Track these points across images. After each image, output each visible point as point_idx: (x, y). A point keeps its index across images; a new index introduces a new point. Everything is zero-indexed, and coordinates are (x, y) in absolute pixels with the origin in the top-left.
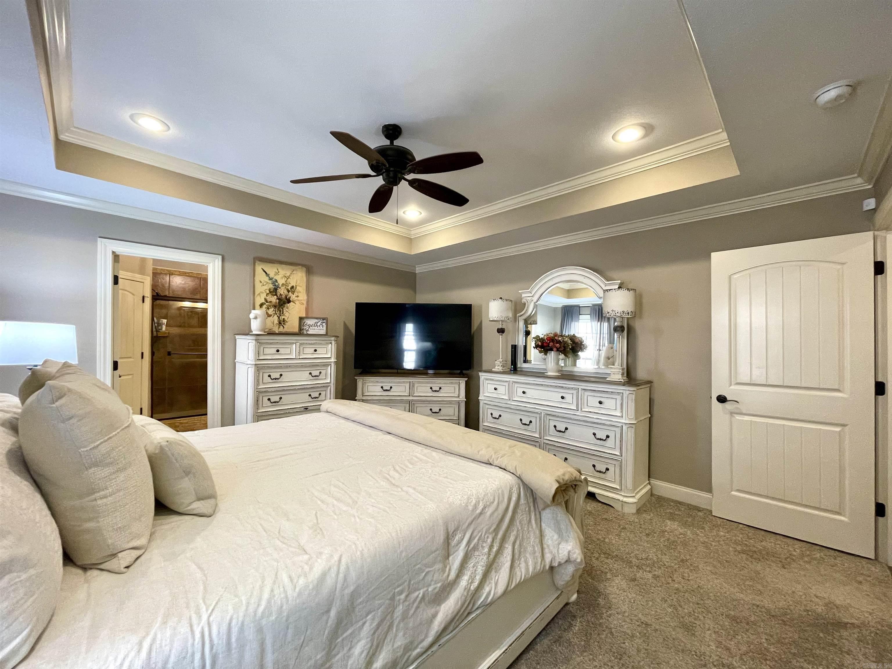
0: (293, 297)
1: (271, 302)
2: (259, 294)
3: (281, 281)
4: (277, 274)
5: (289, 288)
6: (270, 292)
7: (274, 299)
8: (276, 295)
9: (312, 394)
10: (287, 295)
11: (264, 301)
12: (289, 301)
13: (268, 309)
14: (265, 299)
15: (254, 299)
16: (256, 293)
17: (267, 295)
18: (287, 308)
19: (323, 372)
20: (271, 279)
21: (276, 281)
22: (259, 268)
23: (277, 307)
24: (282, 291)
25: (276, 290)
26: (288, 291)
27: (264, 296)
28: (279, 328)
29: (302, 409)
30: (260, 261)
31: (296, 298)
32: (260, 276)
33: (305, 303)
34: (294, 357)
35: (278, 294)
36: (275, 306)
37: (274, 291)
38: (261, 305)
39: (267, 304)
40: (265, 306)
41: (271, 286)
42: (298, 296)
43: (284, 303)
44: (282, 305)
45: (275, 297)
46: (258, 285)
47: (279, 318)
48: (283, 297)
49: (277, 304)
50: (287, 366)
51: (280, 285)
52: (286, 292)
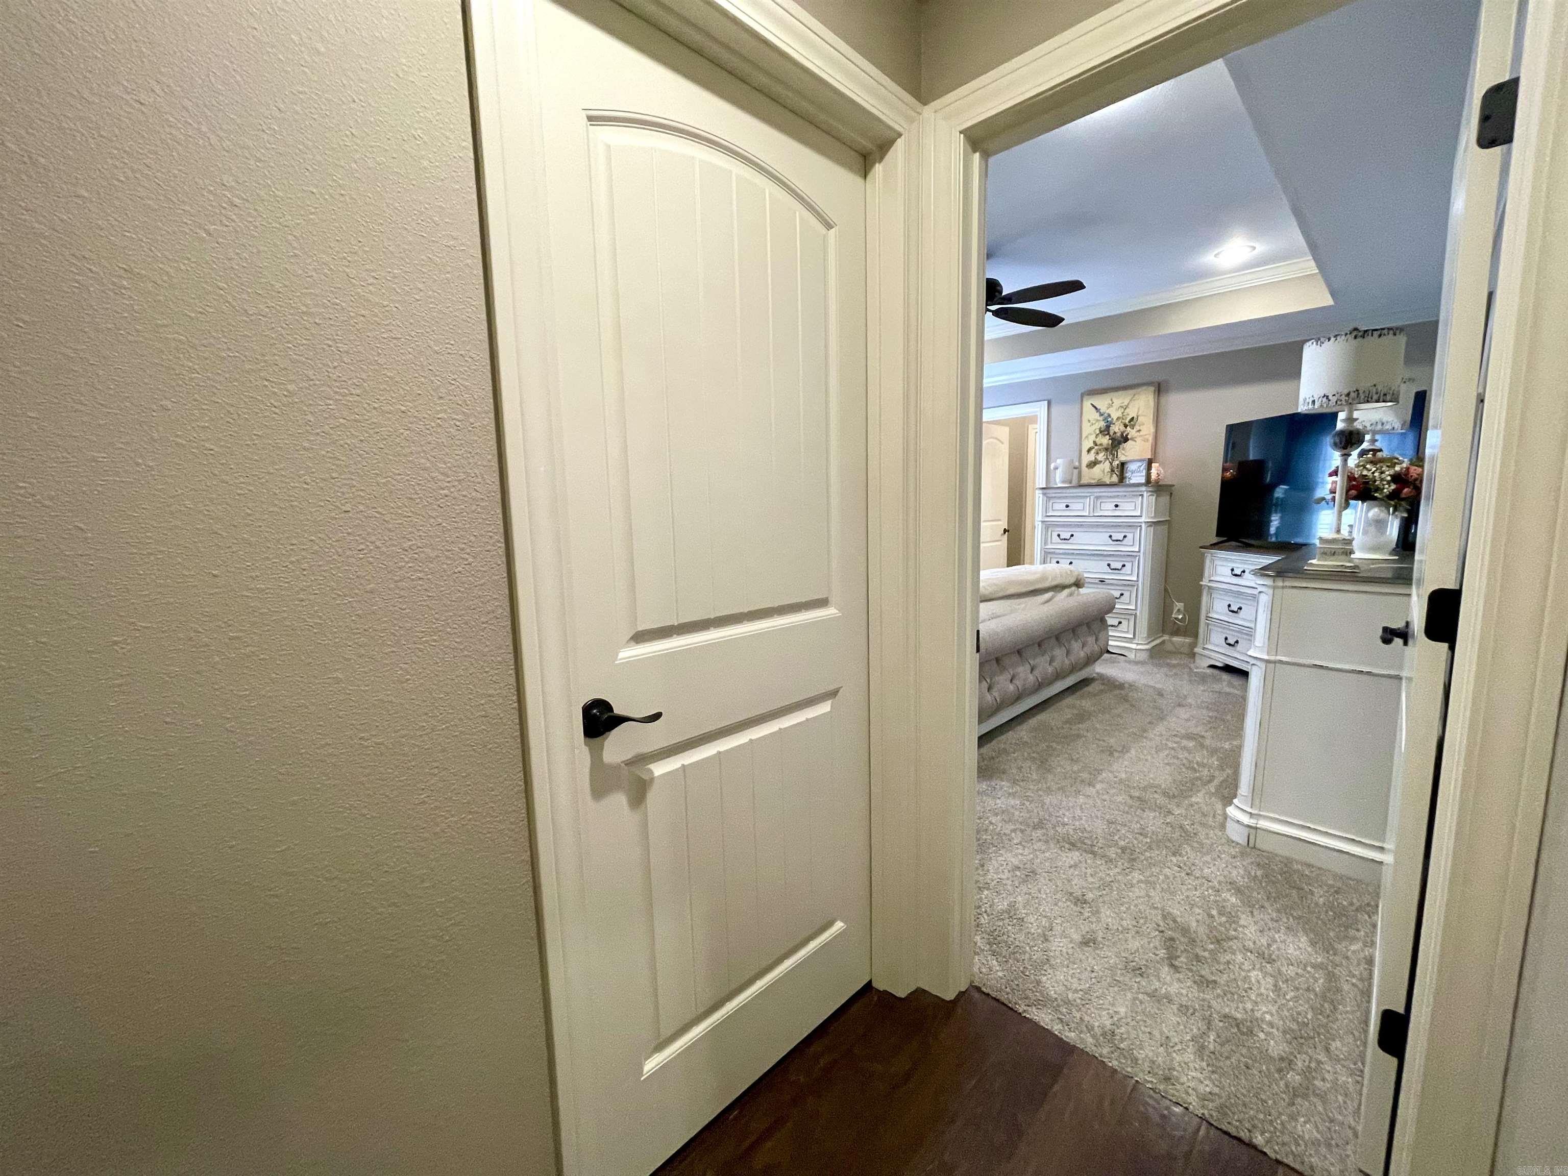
0: (1131, 433)
1: (1101, 445)
2: (1087, 437)
3: (1114, 416)
4: (1110, 406)
5: (1127, 422)
6: (1101, 432)
7: (1105, 441)
8: (1108, 434)
9: (1112, 564)
10: (1124, 432)
11: (1092, 445)
12: (1126, 439)
13: (1097, 453)
14: (1095, 442)
15: (1081, 444)
16: (1084, 436)
17: (1096, 438)
18: (1124, 449)
19: (1130, 536)
20: (1101, 415)
21: (1109, 416)
22: (1087, 404)
23: (1109, 450)
24: (1117, 428)
25: (1108, 427)
26: (1126, 426)
27: (1092, 438)
28: (1111, 476)
29: (1097, 581)
30: (1088, 395)
31: (1138, 433)
32: (1089, 414)
33: (1151, 438)
34: (1087, 514)
35: (1111, 433)
36: (1106, 449)
37: (1105, 431)
38: (1089, 451)
39: (1096, 447)
40: (1093, 451)
41: (1103, 424)
42: (1139, 431)
43: (1120, 443)
44: (1116, 446)
45: (1108, 437)
46: (1085, 425)
47: (1111, 464)
48: (1119, 434)
49: (1110, 447)
50: (1080, 525)
51: (1115, 420)
52: (1122, 428)
